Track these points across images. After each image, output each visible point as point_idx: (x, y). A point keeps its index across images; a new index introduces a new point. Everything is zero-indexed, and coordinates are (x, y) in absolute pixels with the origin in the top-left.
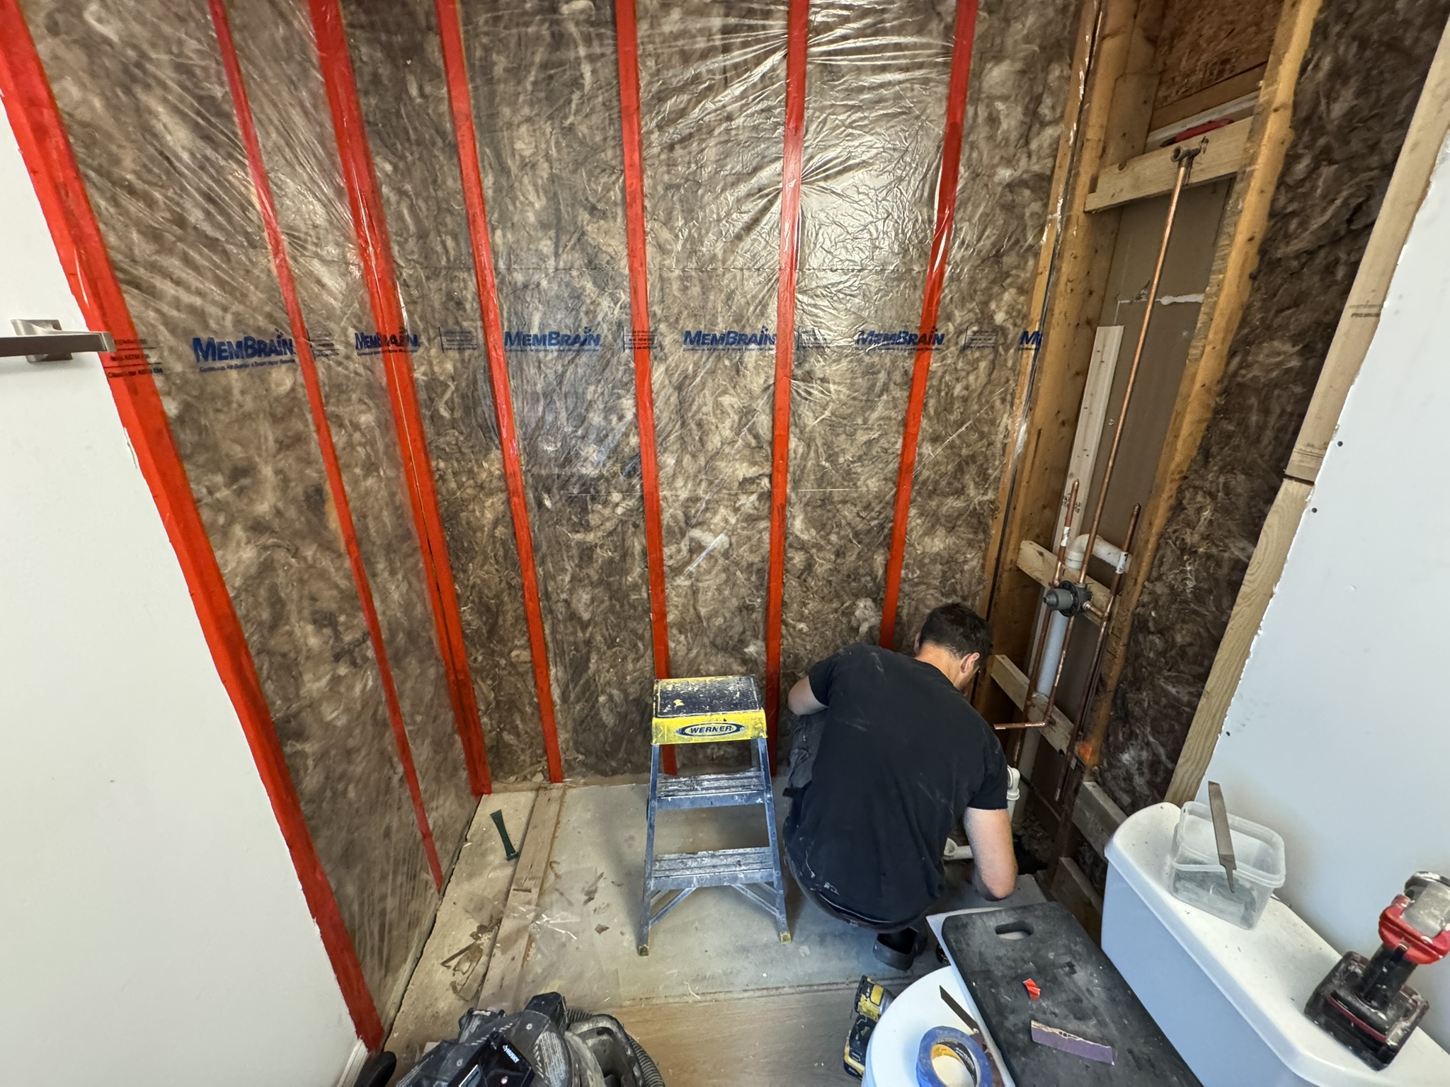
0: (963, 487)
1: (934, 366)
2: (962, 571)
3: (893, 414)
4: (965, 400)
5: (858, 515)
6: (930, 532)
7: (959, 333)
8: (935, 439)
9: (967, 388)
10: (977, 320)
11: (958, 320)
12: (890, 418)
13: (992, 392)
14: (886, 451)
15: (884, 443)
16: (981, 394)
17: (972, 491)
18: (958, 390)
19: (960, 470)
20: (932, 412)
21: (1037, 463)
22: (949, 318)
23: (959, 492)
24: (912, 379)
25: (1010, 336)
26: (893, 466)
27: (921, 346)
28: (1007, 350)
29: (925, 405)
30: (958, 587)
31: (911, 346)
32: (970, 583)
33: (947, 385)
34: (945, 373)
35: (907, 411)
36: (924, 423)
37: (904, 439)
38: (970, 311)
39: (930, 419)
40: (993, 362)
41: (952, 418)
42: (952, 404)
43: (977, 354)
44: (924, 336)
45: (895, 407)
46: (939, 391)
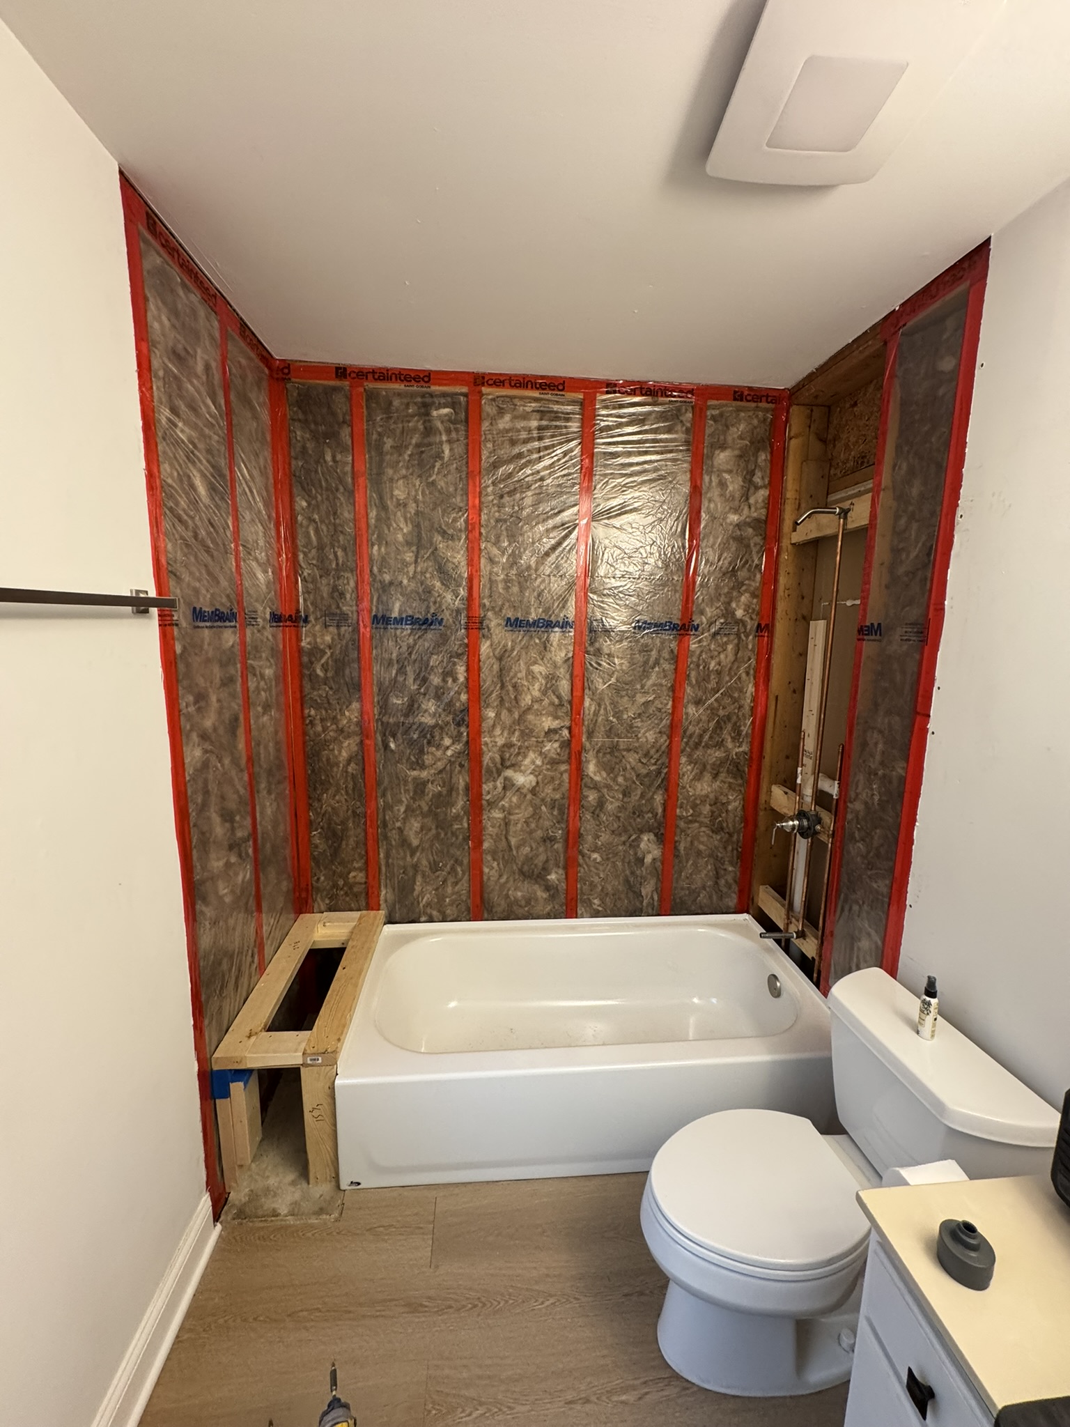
0: (723, 740)
1: (693, 647)
2: (727, 811)
3: (664, 682)
4: (719, 673)
5: (640, 761)
6: (698, 777)
7: (711, 624)
8: (698, 702)
9: (719, 664)
10: (723, 615)
11: (709, 615)
12: (661, 685)
13: (738, 667)
14: (660, 710)
15: (658, 704)
16: (730, 669)
17: (730, 745)
18: (713, 665)
19: (719, 727)
20: (694, 682)
21: (777, 722)
22: (702, 613)
23: (720, 744)
24: (677, 657)
25: (749, 627)
26: (666, 722)
27: (682, 632)
28: (747, 637)
29: (689, 676)
30: (725, 825)
31: (674, 632)
32: (734, 821)
33: (704, 661)
34: (702, 652)
35: (675, 681)
36: (689, 690)
37: (673, 701)
38: (717, 608)
39: (693, 687)
40: (738, 645)
41: (710, 686)
42: (709, 676)
43: (725, 639)
44: (684, 625)
45: (665, 676)
46: (698, 666)
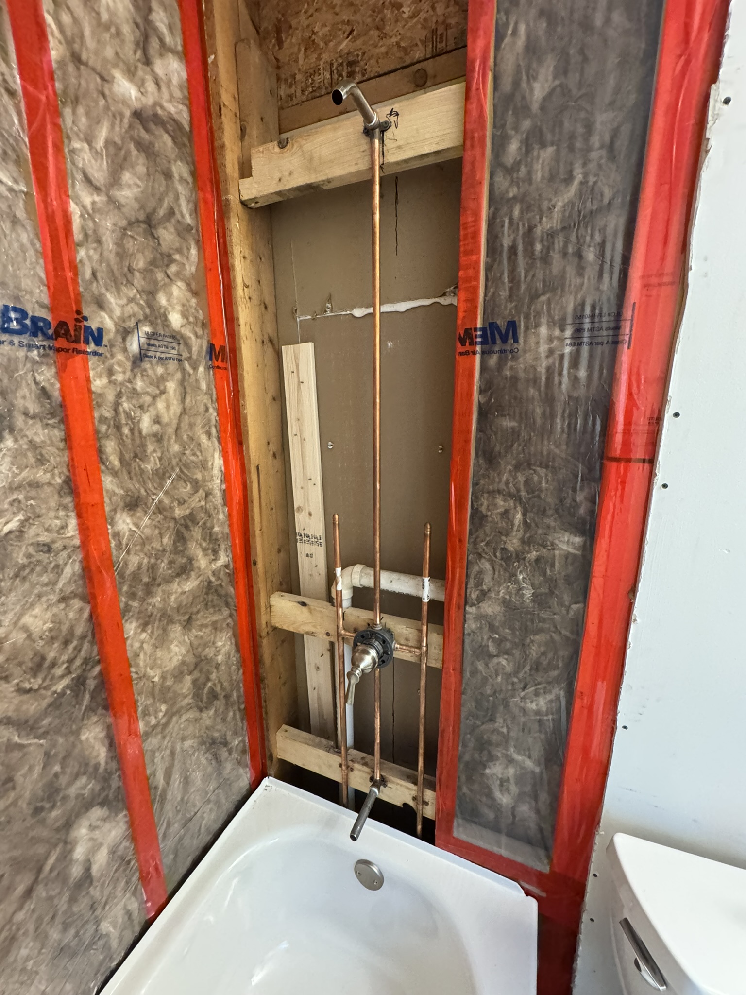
1: (98, 384)
3: (41, 475)
4: (158, 438)
7: (125, 333)
8: (133, 504)
9: (157, 421)
12: (35, 485)
13: (191, 426)
14: (47, 548)
15: (35, 533)
16: (177, 429)
18: (146, 424)
24: (63, 405)
25: (195, 349)
26: (72, 569)
27: (62, 343)
28: (195, 369)
29: (100, 451)
33: (128, 416)
34: (119, 395)
35: (71, 466)
36: (108, 482)
37: (79, 516)
39: (115, 474)
40: (182, 383)
41: (148, 467)
42: (143, 446)
43: (160, 370)
44: (62, 324)
45: (41, 461)
46: (118, 427)
